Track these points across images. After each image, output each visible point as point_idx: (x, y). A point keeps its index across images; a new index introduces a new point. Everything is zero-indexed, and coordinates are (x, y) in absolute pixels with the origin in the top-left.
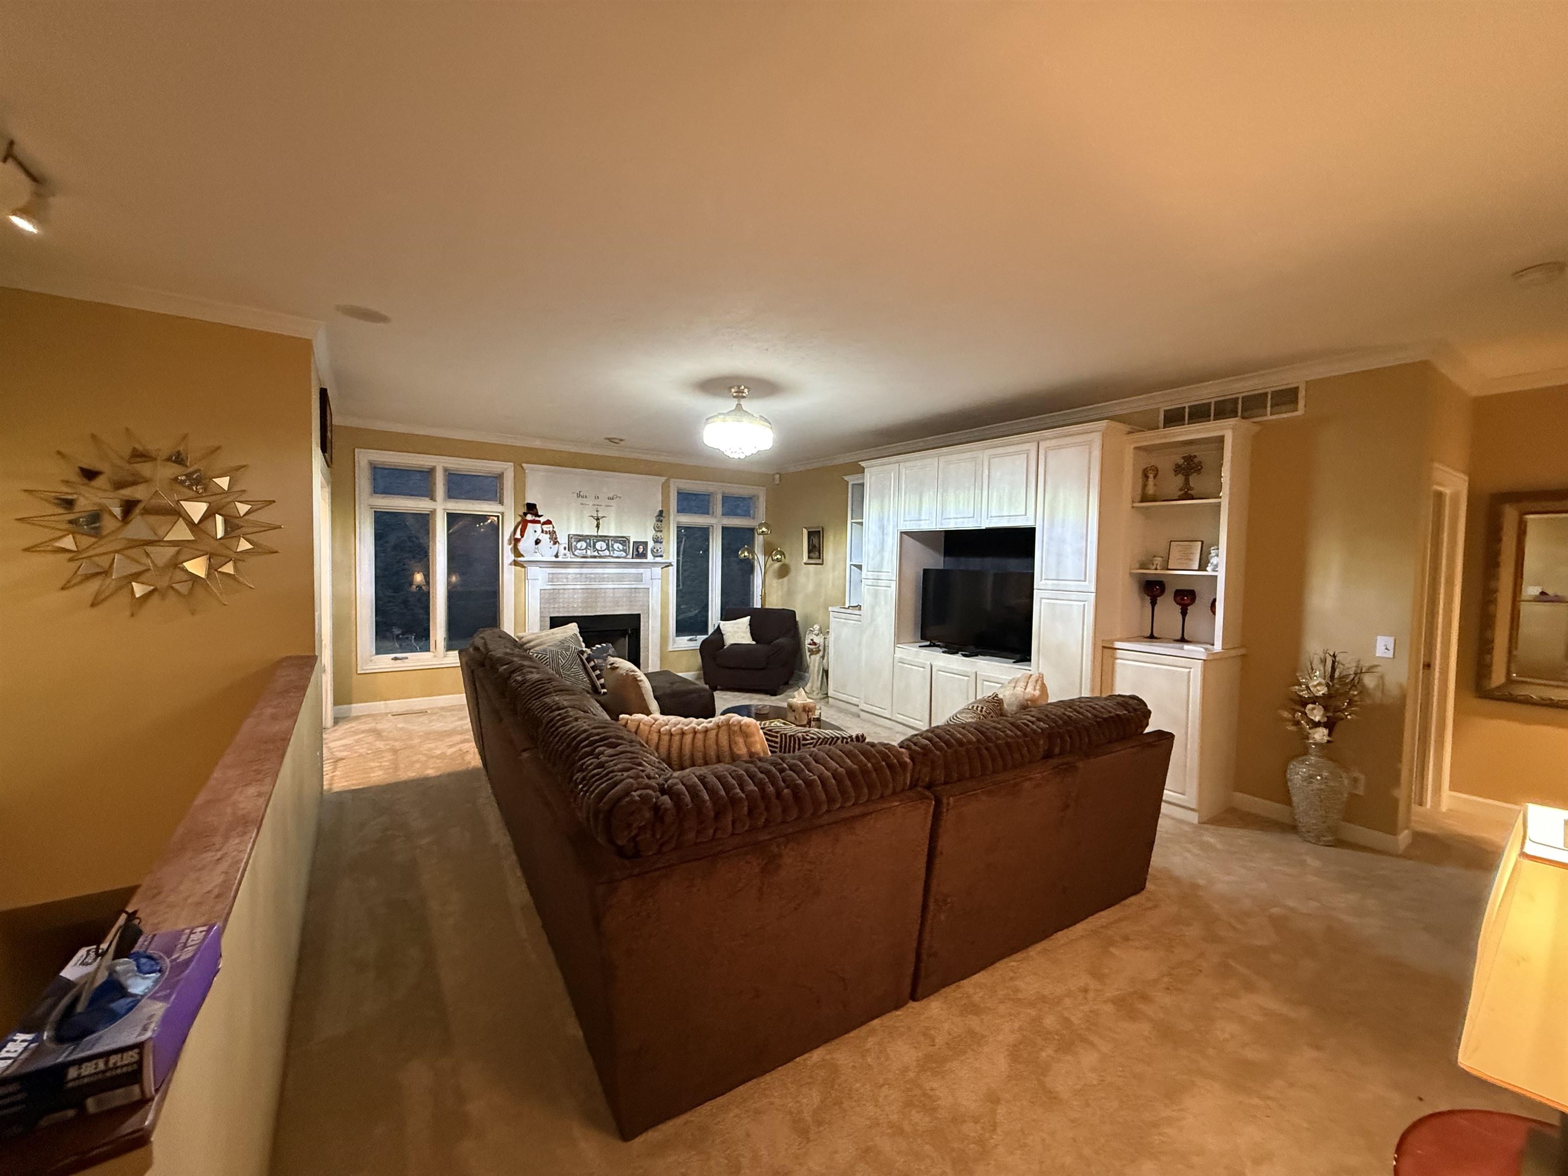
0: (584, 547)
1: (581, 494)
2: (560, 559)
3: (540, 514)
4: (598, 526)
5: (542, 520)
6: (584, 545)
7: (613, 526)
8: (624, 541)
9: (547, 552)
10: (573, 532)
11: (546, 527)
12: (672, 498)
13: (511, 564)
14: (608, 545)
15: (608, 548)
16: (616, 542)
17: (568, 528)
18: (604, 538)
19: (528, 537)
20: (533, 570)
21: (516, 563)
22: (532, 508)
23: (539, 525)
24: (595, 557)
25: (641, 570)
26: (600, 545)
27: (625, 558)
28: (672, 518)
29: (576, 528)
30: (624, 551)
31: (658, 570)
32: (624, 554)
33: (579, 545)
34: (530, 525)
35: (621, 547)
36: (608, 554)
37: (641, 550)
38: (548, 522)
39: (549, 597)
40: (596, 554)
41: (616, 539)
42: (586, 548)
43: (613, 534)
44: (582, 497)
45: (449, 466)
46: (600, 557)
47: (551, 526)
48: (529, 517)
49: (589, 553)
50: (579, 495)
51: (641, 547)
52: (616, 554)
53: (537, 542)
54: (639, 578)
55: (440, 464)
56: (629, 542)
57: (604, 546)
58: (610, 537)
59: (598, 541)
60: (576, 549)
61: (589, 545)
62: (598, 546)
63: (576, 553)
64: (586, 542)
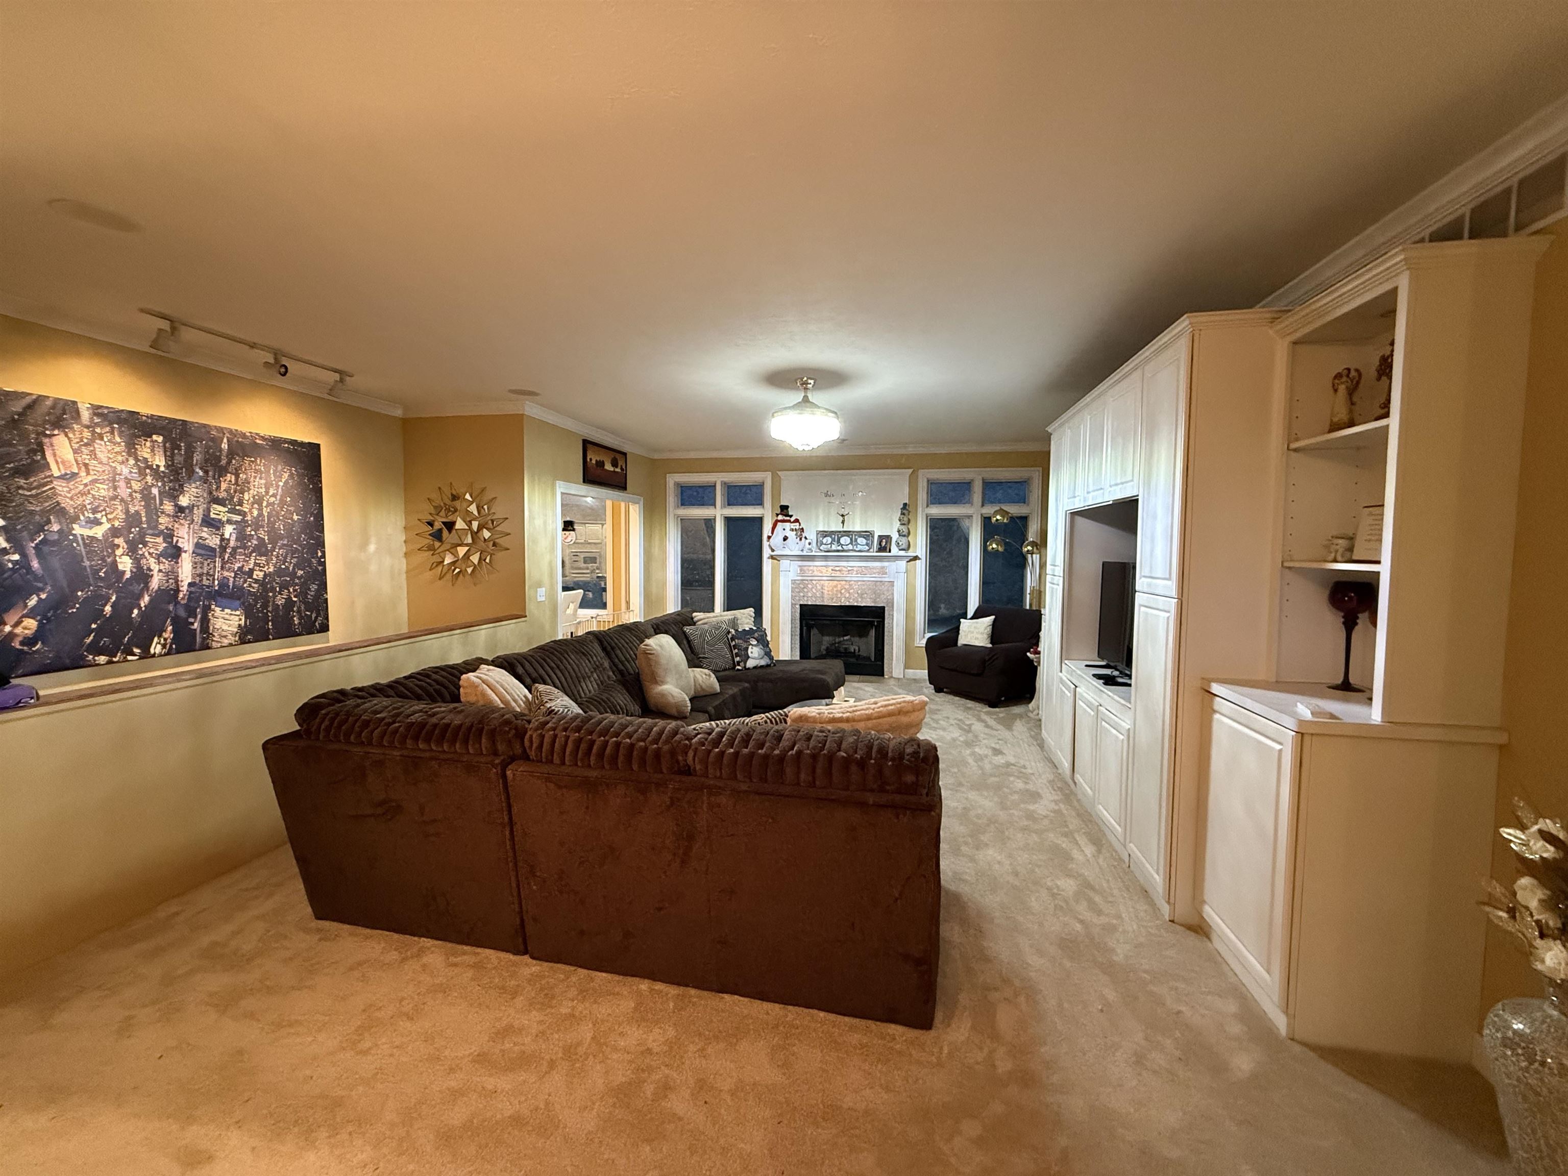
0: (829, 542)
1: (829, 493)
2: (805, 553)
3: (790, 514)
4: (843, 522)
5: (792, 519)
6: (829, 540)
7: (858, 521)
8: (868, 535)
9: (794, 547)
10: (821, 529)
11: (794, 526)
12: (920, 489)
13: (769, 558)
14: (851, 539)
15: (851, 543)
16: (860, 537)
17: (817, 525)
18: (847, 533)
19: (778, 534)
20: (785, 563)
21: (772, 557)
22: (784, 509)
23: (788, 524)
24: (838, 551)
25: (886, 564)
26: (845, 540)
27: (868, 551)
28: (920, 510)
29: (824, 524)
30: (867, 544)
31: (902, 564)
32: (867, 548)
33: (825, 541)
34: (779, 523)
35: (864, 541)
36: (851, 548)
37: (883, 544)
38: (797, 521)
39: (798, 586)
40: (840, 548)
41: (861, 534)
42: (831, 543)
43: (858, 528)
44: (830, 496)
45: (725, 480)
46: (843, 551)
47: (798, 524)
48: (780, 517)
49: (834, 547)
50: (827, 495)
51: (884, 541)
52: (859, 547)
53: (785, 539)
54: (883, 571)
55: (718, 479)
56: (873, 537)
57: (848, 540)
58: (854, 532)
59: (842, 536)
60: (822, 544)
61: (833, 540)
62: (843, 540)
63: (821, 548)
64: (831, 537)
